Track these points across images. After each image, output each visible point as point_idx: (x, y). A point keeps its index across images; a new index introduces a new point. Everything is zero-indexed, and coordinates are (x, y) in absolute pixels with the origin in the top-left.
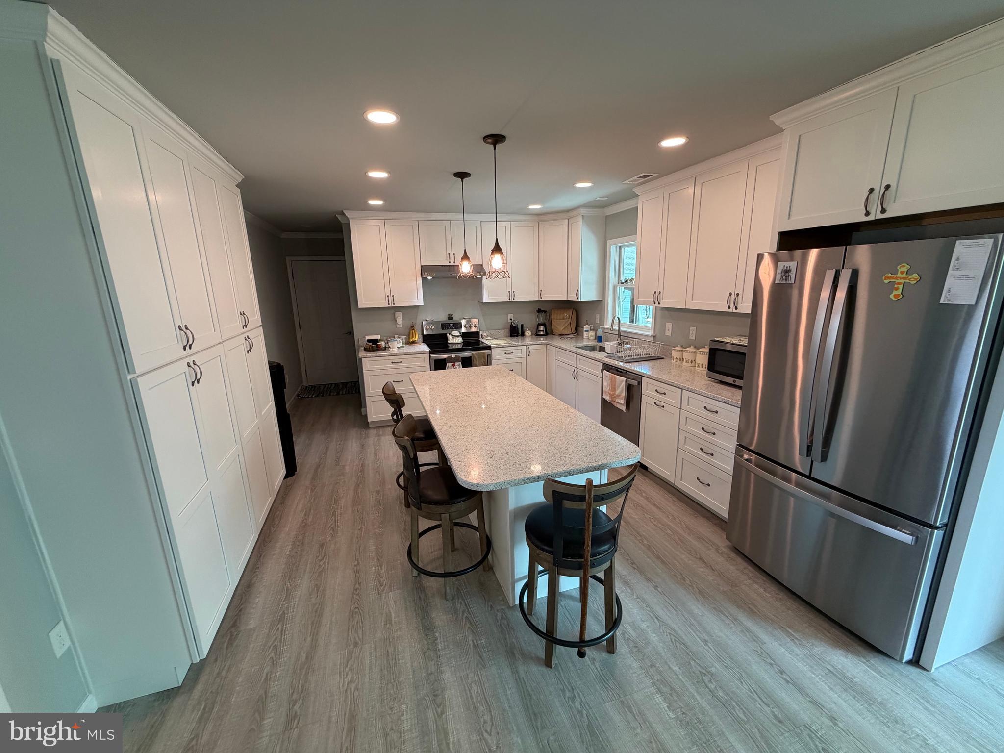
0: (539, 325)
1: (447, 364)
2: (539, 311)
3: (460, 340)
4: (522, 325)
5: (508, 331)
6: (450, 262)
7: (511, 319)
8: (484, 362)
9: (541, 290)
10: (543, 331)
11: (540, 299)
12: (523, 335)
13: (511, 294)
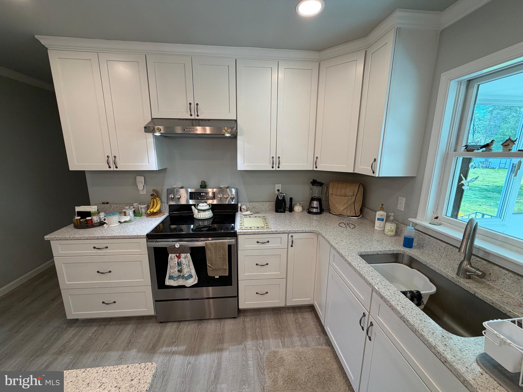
0: (313, 199)
1: (170, 255)
2: (314, 183)
3: (209, 214)
4: (291, 199)
5: (273, 204)
6: (191, 115)
7: (278, 190)
8: (223, 255)
9: (317, 158)
10: (317, 208)
11: (315, 169)
12: (291, 210)
13: (276, 160)
